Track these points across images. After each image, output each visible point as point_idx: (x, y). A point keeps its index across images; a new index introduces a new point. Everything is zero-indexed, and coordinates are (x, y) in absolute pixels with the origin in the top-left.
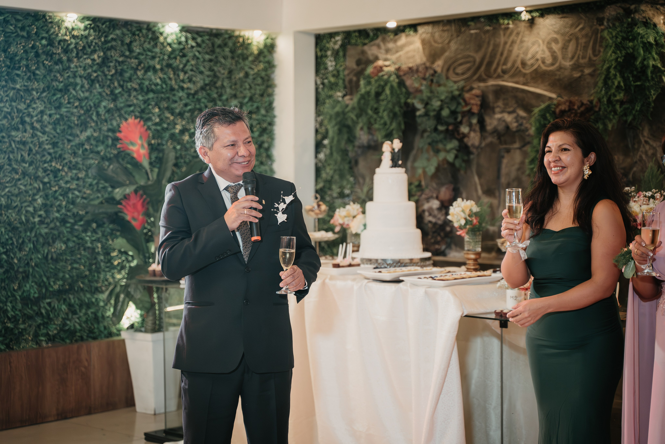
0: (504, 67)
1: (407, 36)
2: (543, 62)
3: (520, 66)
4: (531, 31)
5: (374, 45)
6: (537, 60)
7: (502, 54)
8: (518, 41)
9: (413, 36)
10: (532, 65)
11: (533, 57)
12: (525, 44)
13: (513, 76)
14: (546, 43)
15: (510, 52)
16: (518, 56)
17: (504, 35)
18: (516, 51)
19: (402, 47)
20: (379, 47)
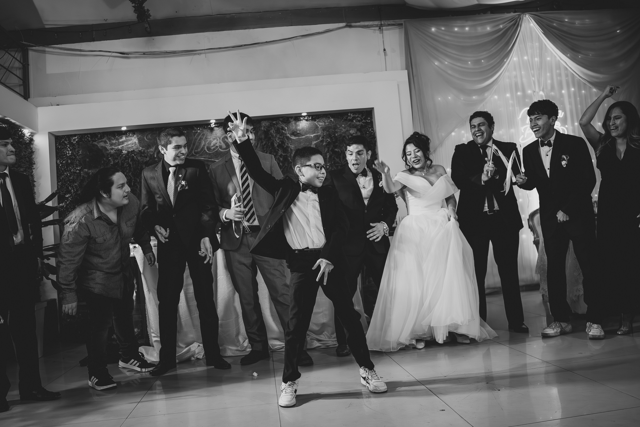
0: (196, 151)
1: (126, 137)
2: (221, 147)
3: (206, 150)
4: (211, 134)
5: (102, 141)
6: (217, 147)
7: (194, 144)
8: (204, 138)
9: (131, 136)
10: (214, 149)
11: (214, 145)
12: (209, 140)
13: (201, 155)
14: (221, 139)
15: (200, 143)
16: (204, 145)
17: (195, 135)
18: (203, 143)
19: (123, 142)
20: (105, 142)
